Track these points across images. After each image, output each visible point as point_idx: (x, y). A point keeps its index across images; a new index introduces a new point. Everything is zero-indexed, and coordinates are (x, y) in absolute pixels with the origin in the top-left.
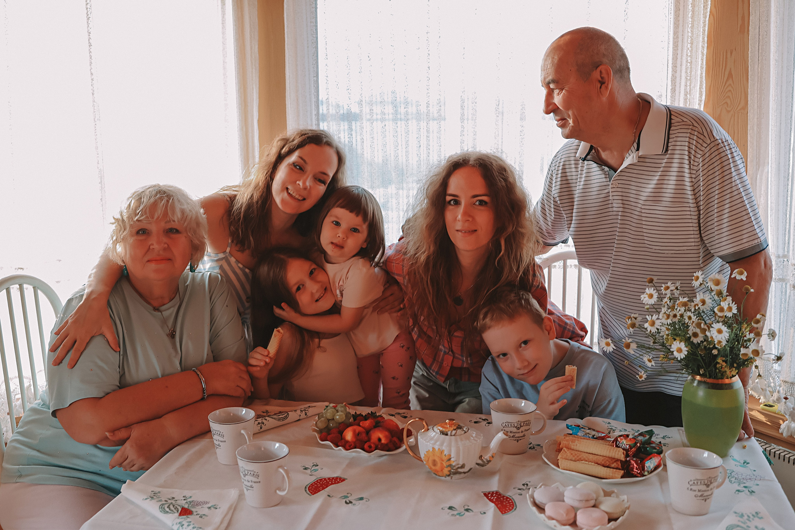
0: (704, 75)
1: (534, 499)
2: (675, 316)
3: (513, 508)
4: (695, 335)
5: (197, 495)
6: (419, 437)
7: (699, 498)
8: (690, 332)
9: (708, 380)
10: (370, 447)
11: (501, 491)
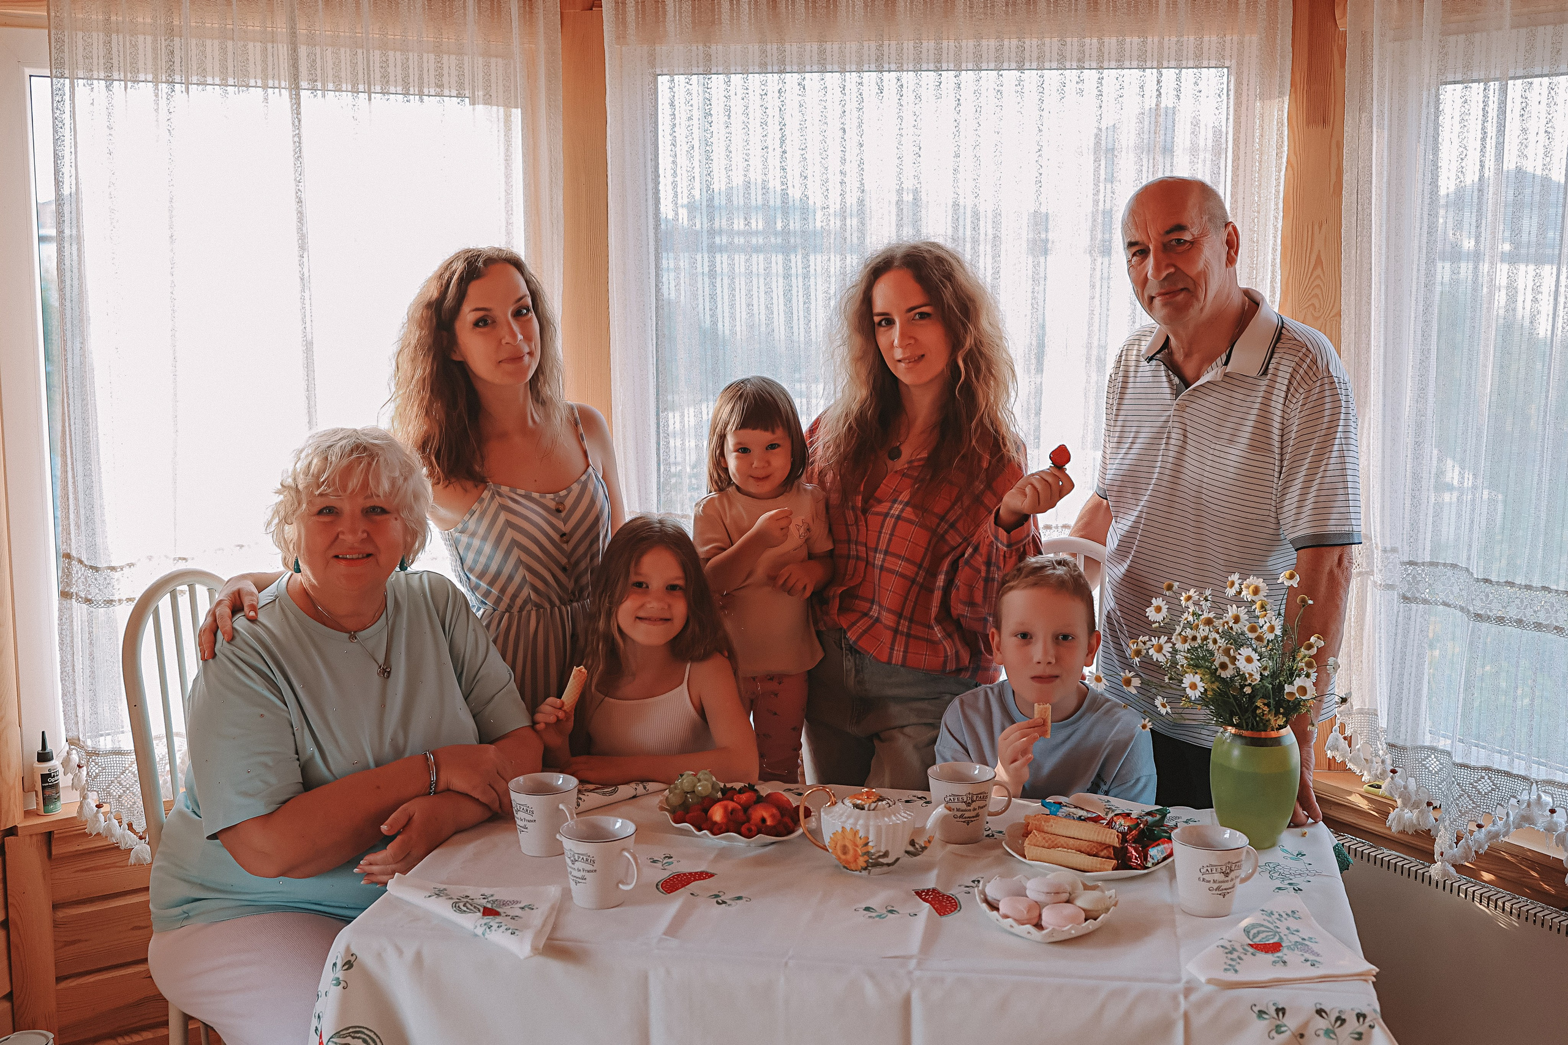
0: (1278, 261)
1: (985, 895)
2: (1194, 638)
3: (955, 909)
4: (1224, 666)
5: (500, 893)
6: (822, 814)
7: (1214, 892)
8: (1217, 664)
9: (1245, 733)
10: (750, 830)
11: (940, 889)
